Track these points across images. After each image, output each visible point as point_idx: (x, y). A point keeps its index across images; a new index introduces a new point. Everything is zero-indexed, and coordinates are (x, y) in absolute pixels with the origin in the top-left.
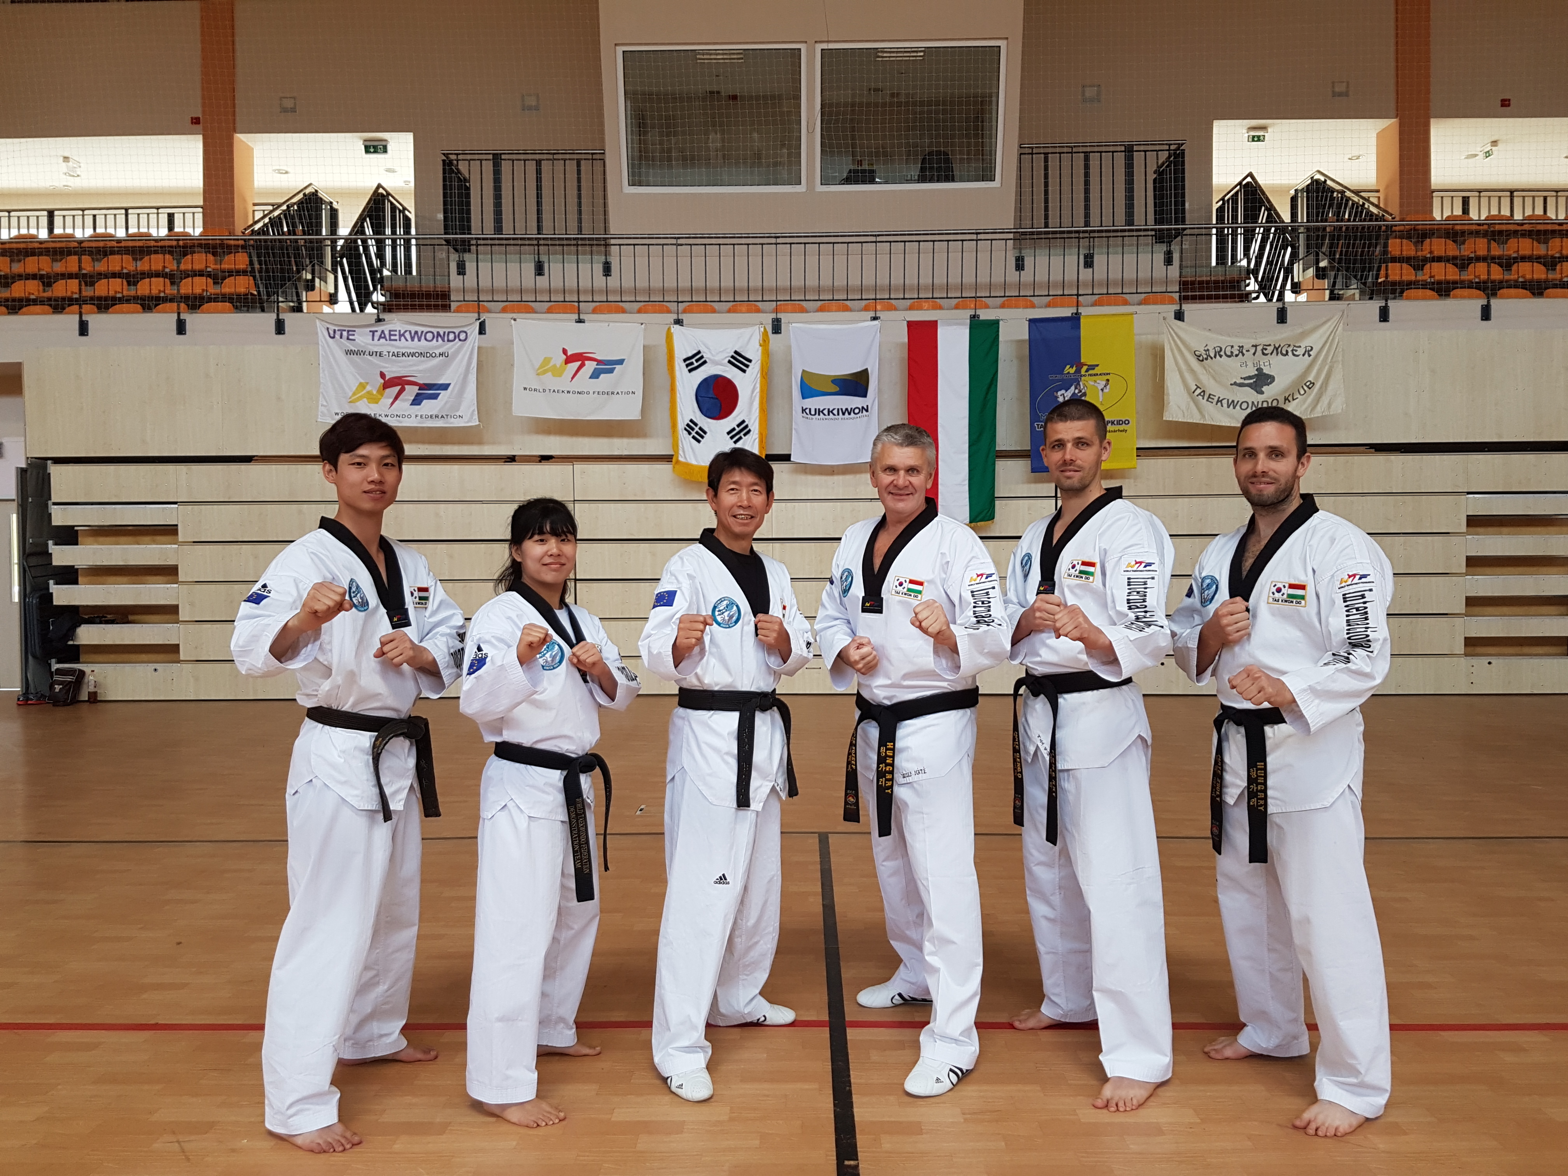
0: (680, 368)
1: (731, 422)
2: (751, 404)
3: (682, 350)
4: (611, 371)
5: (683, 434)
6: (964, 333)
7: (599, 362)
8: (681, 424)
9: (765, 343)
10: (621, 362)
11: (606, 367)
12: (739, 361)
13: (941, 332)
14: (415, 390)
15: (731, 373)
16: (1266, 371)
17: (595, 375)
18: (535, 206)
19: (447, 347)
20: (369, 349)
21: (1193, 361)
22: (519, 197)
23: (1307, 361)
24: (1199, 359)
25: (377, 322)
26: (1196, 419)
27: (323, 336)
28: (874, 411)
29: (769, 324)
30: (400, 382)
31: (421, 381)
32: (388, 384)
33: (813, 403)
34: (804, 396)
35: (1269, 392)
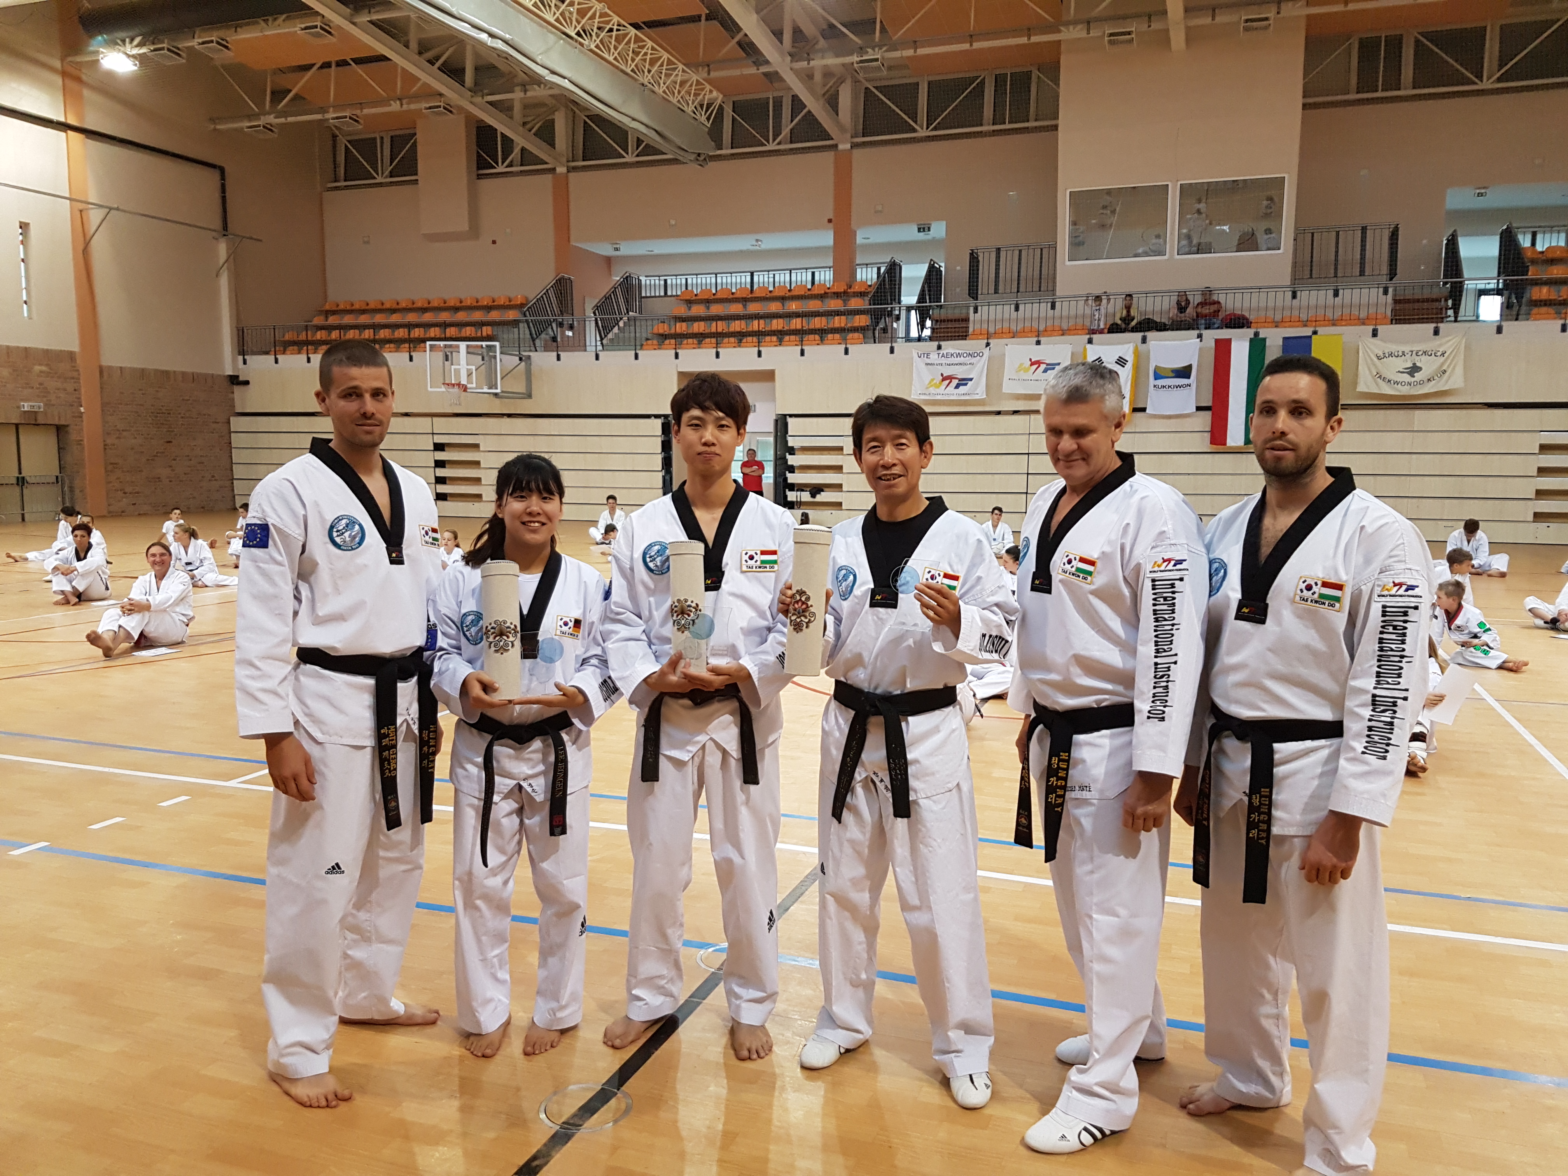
4: (1053, 369)
6: (1248, 345)
7: (1048, 364)
9: (1137, 351)
10: (1059, 364)
11: (1050, 367)
14: (956, 381)
16: (1418, 364)
17: (1045, 371)
18: (1016, 274)
19: (973, 360)
20: (936, 362)
21: (1375, 359)
22: (1008, 270)
23: (1442, 359)
24: (1379, 358)
25: (939, 347)
26: (1375, 390)
27: (915, 355)
28: (1194, 386)
29: (1140, 340)
30: (950, 378)
31: (960, 377)
32: (944, 379)
33: (1160, 382)
34: (1156, 379)
35: (1418, 376)
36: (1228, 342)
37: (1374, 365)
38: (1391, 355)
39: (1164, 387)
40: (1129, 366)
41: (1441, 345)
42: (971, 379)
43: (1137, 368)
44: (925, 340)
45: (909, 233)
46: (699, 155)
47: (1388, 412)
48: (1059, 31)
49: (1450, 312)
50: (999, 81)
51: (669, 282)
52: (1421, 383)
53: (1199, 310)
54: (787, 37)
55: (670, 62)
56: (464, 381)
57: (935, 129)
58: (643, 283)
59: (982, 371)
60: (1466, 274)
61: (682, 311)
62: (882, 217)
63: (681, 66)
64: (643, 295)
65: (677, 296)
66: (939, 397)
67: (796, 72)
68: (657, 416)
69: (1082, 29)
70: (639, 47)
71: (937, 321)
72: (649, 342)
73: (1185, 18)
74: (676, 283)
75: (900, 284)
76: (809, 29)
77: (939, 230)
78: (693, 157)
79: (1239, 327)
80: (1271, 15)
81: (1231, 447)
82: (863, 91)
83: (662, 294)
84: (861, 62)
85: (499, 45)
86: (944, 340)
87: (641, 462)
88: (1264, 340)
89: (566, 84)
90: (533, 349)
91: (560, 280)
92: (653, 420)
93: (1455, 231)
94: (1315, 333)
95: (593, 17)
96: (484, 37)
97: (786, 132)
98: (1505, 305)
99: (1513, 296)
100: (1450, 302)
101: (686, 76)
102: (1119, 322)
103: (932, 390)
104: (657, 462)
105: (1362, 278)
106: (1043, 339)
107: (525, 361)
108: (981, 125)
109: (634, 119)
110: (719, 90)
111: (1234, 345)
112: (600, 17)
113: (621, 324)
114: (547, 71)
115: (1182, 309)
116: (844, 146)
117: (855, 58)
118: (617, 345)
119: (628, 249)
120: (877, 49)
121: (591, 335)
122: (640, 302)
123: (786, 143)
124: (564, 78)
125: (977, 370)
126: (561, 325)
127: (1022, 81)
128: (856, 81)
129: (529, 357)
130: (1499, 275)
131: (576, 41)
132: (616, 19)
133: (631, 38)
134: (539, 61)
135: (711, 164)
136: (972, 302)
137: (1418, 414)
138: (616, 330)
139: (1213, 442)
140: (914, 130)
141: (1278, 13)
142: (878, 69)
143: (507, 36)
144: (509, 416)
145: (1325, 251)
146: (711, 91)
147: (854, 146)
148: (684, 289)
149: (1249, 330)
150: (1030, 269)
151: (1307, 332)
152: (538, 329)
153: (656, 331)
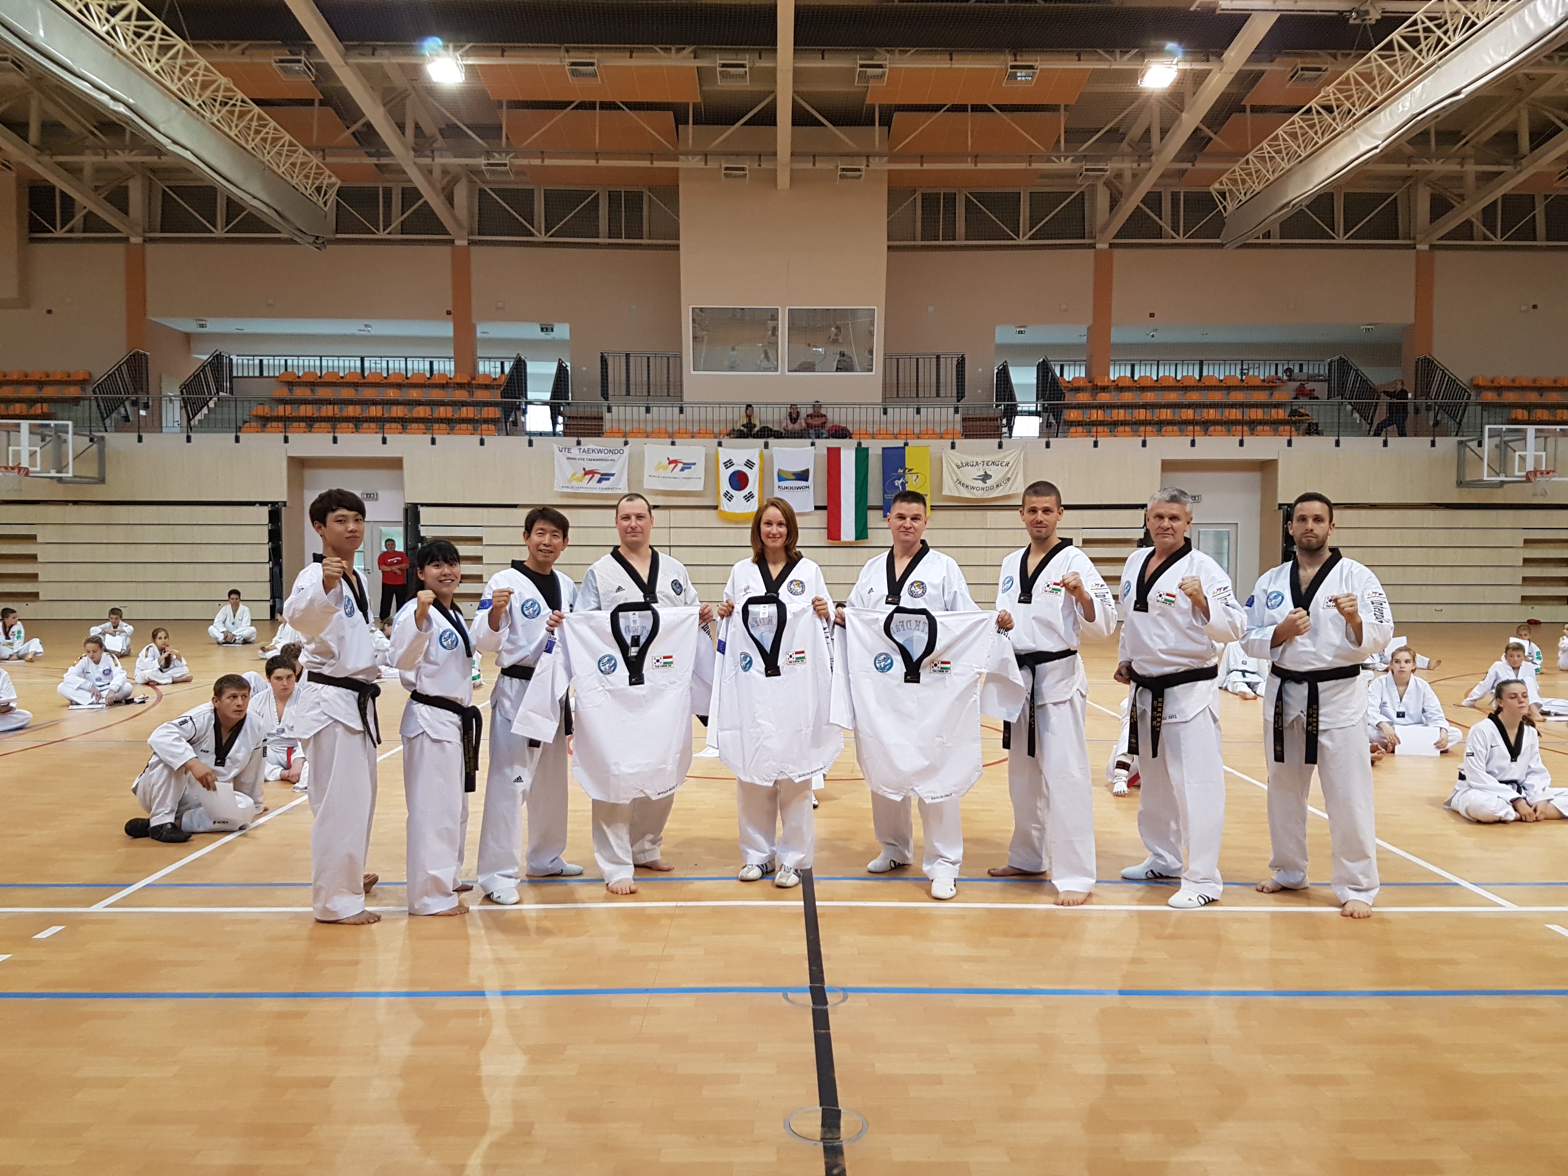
0: (722, 467)
1: (745, 492)
2: (754, 484)
3: (723, 459)
4: (690, 468)
5: (723, 498)
6: (853, 453)
7: (684, 464)
8: (722, 493)
9: (761, 456)
10: (694, 464)
11: (687, 466)
12: (749, 464)
13: (842, 452)
14: (599, 476)
15: (746, 470)
16: (989, 473)
17: (682, 470)
18: (646, 379)
19: (615, 457)
20: (578, 457)
21: (956, 468)
22: (638, 375)
23: (1007, 468)
24: (958, 467)
25: (579, 443)
26: (957, 495)
27: (556, 451)
28: (812, 488)
29: (763, 446)
30: (592, 473)
31: (602, 472)
32: (586, 473)
33: (784, 484)
34: (779, 481)
35: (989, 482)
36: (839, 449)
37: (954, 472)
38: (967, 464)
39: (787, 488)
40: (756, 468)
41: (1005, 457)
42: (613, 475)
43: (762, 470)
44: (560, 435)
45: (532, 331)
46: (317, 238)
47: (967, 512)
48: (677, 160)
49: (1005, 430)
50: (614, 198)
51: (265, 362)
52: (992, 488)
53: (810, 421)
54: (410, 131)
55: (291, 144)
56: (25, 464)
57: (551, 236)
58: (234, 361)
59: (624, 466)
60: (1018, 398)
61: (284, 393)
62: (503, 314)
63: (302, 149)
64: (235, 374)
65: (274, 377)
66: (582, 491)
67: (420, 167)
68: (262, 504)
69: (699, 160)
70: (260, 125)
71: (569, 417)
72: (247, 425)
73: (792, 161)
74: (274, 365)
75: (526, 380)
76: (429, 128)
77: (562, 331)
78: (312, 240)
79: (843, 438)
80: (863, 167)
81: (845, 542)
82: (477, 192)
83: (257, 374)
84: (489, 165)
85: (121, 109)
86: (584, 436)
87: (244, 553)
88: (867, 449)
89: (188, 155)
90: (103, 429)
91: (134, 355)
92: (257, 508)
93: (1006, 362)
94: (906, 444)
95: (217, 90)
96: (105, 98)
97: (396, 223)
98: (1045, 424)
99: (1051, 417)
100: (1004, 421)
101: (306, 160)
102: (742, 428)
103: (575, 484)
104: (264, 552)
105: (939, 399)
106: (677, 441)
107: (98, 442)
108: (598, 237)
109: (255, 198)
110: (338, 176)
111: (843, 453)
112: (225, 91)
113: (211, 404)
114: (169, 141)
115: (794, 417)
116: (461, 242)
117: (482, 161)
118: (207, 426)
119: (214, 326)
120: (504, 155)
121: (173, 413)
122: (231, 382)
123: (396, 233)
124: (187, 149)
125: (619, 466)
126: (135, 403)
127: (634, 200)
128: (471, 181)
129: (103, 438)
130: (1038, 399)
131: (198, 113)
132: (240, 95)
133: (253, 116)
134: (161, 129)
135: (328, 247)
136: (606, 403)
137: (990, 514)
138: (205, 410)
139: (830, 537)
140: (532, 235)
141: (868, 166)
142: (507, 173)
143: (131, 101)
144: (75, 503)
145: (908, 375)
146: (330, 177)
147: (471, 243)
148: (282, 370)
149: (851, 440)
150: (658, 375)
151: (900, 443)
152: (107, 409)
153: (255, 413)
